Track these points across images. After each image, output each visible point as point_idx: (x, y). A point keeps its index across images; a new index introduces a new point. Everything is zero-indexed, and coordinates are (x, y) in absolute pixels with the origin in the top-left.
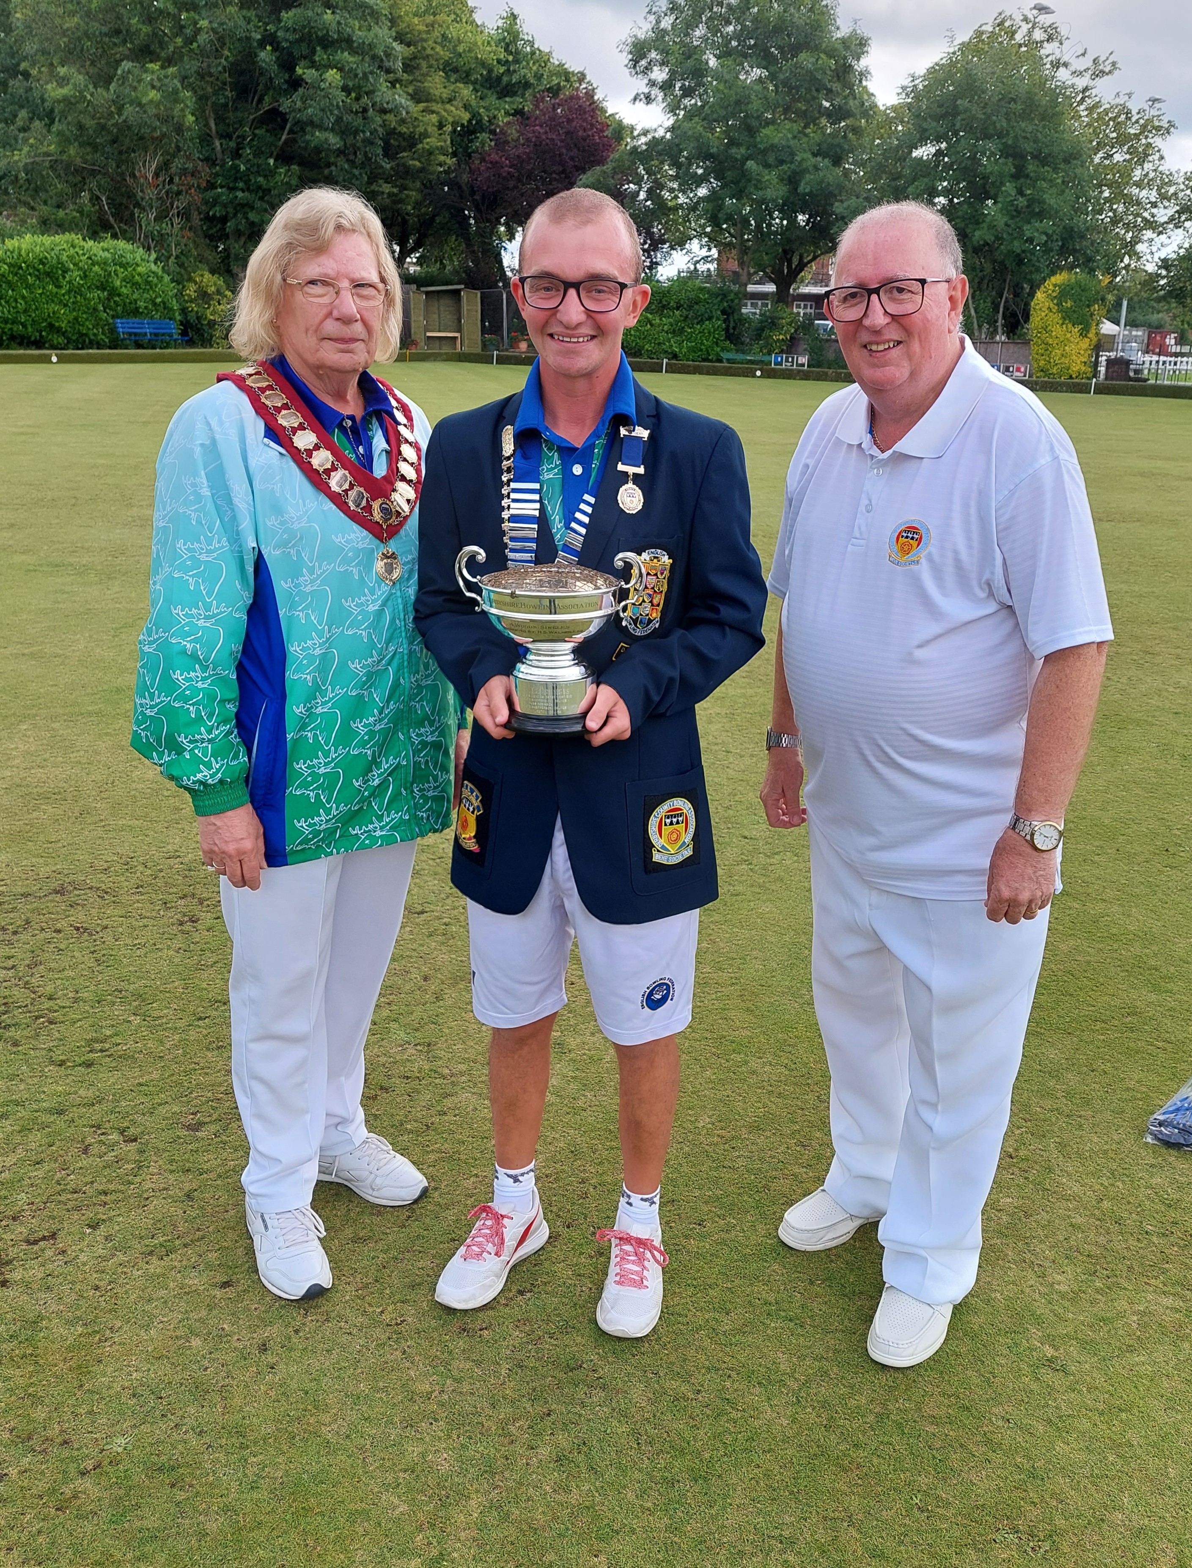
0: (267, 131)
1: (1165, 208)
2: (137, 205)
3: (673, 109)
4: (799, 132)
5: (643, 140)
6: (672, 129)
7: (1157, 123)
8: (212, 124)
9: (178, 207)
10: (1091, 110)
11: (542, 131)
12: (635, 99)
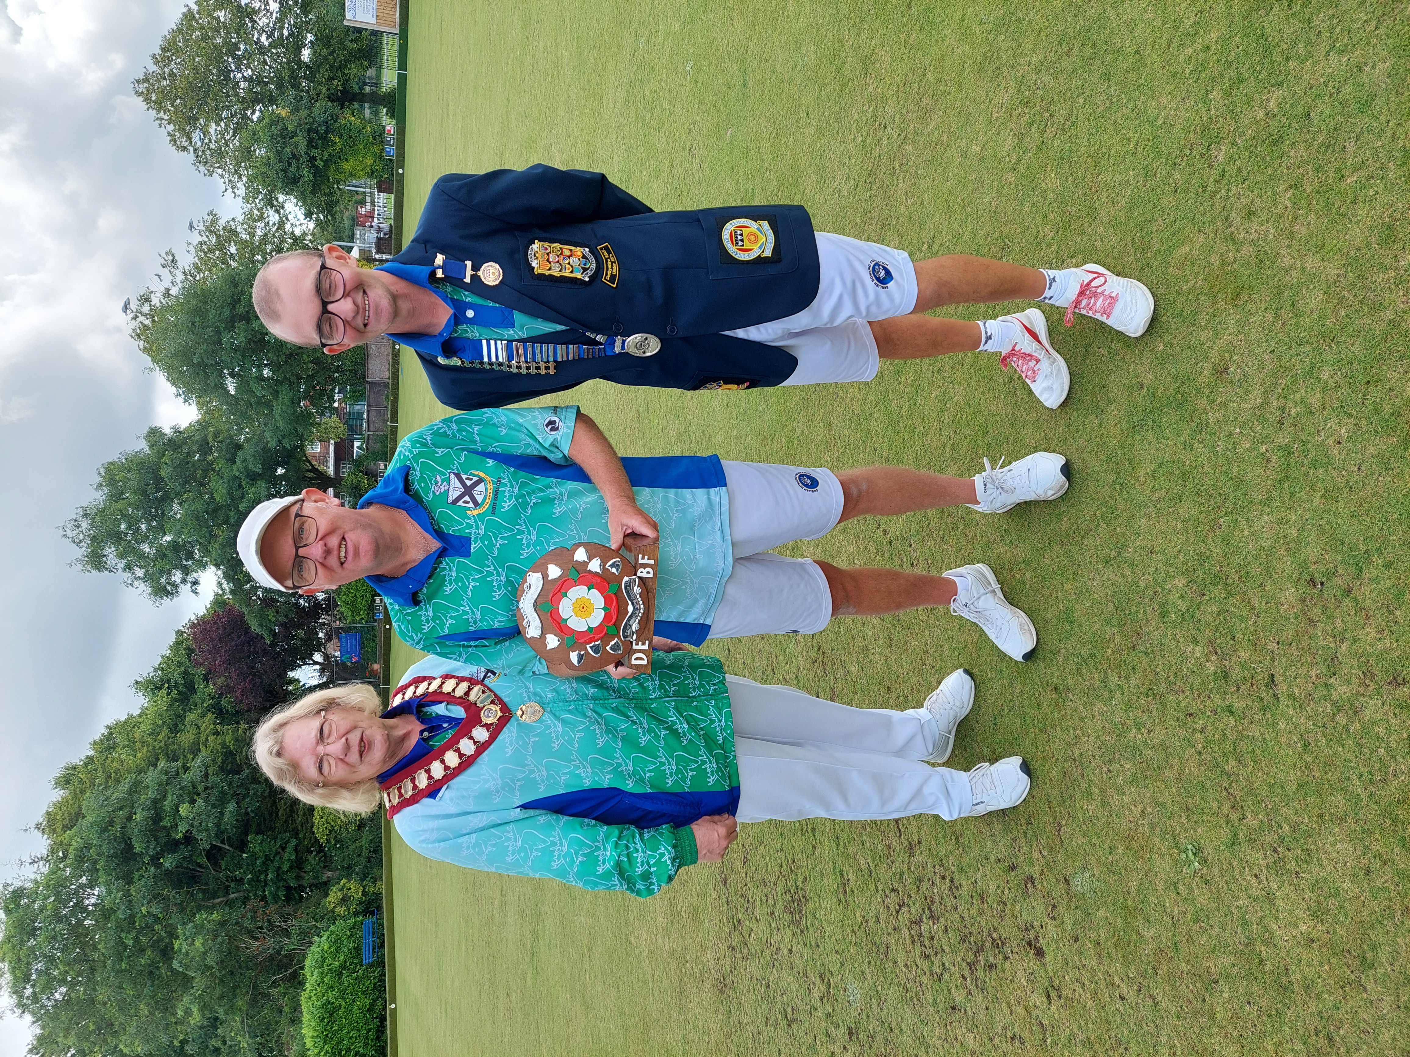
0: (223, 859)
1: (268, 216)
2: (278, 952)
3: (203, 566)
4: (218, 475)
5: (225, 586)
6: (217, 566)
7: (209, 224)
8: (219, 900)
9: (280, 922)
10: (199, 270)
11: (219, 660)
12: (196, 593)
